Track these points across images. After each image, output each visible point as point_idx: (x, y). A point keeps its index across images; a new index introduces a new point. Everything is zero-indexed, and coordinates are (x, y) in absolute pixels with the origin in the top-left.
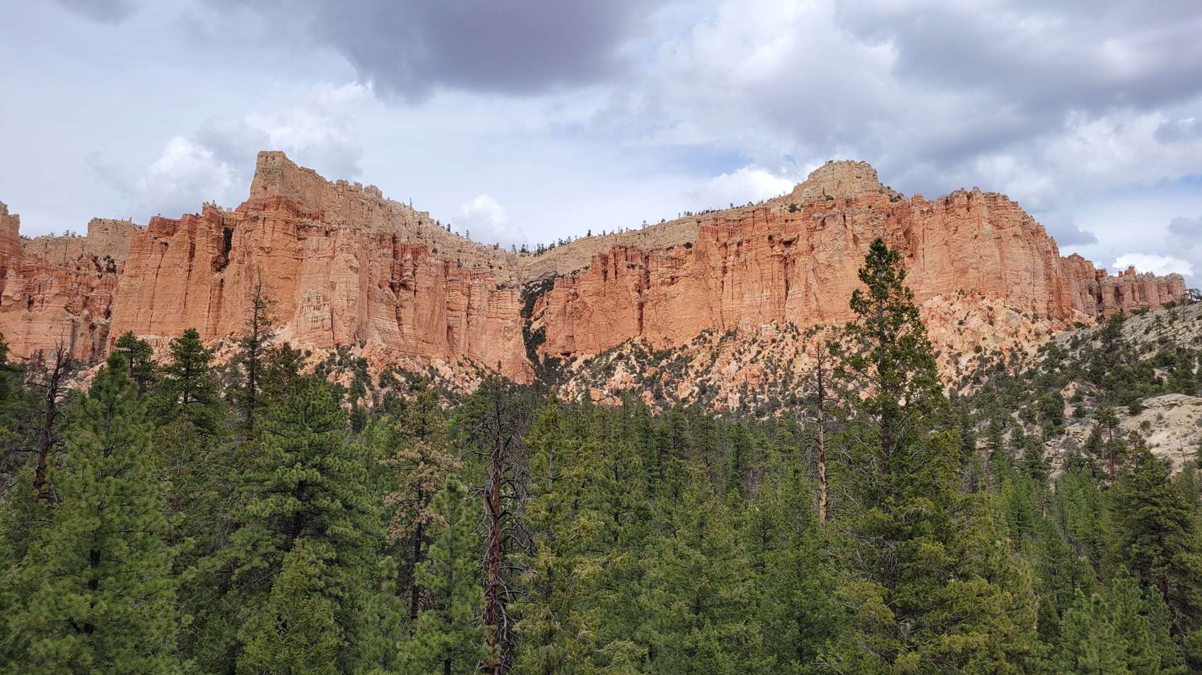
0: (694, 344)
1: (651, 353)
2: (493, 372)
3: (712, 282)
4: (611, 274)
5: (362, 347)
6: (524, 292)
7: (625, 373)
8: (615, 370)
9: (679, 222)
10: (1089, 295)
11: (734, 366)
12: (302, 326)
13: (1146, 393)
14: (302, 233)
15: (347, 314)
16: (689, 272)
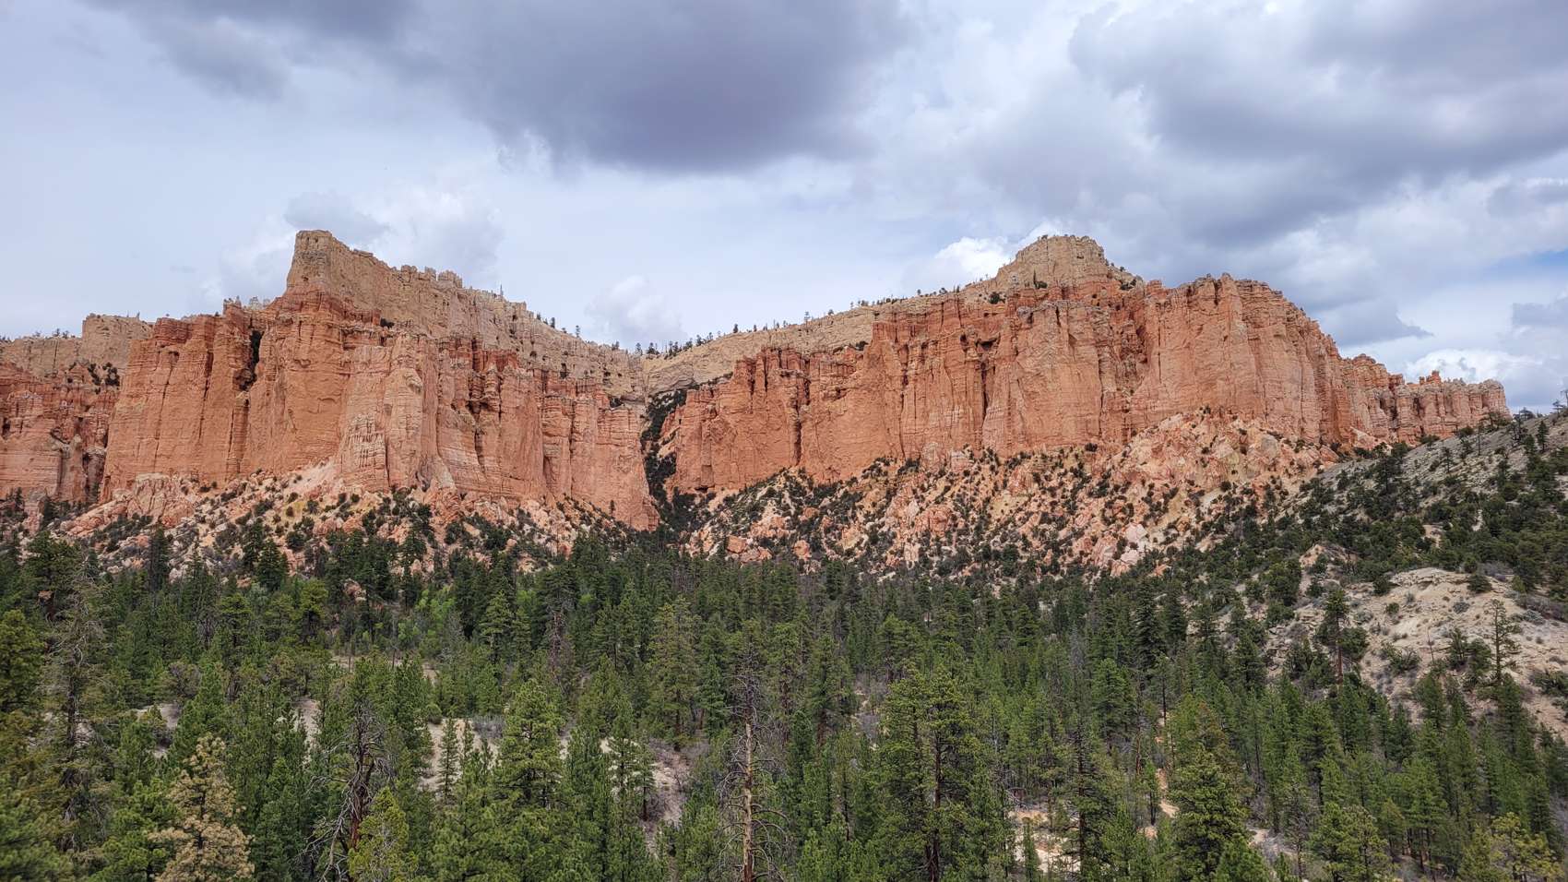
0: (865, 477)
1: (811, 488)
2: (604, 516)
3: (888, 396)
4: (760, 385)
5: (425, 490)
6: (651, 407)
7: (777, 515)
8: (763, 510)
9: (851, 314)
10: (1379, 410)
11: (913, 507)
12: (348, 463)
13: (1401, 566)
14: (350, 340)
15: (406, 447)
16: (860, 382)
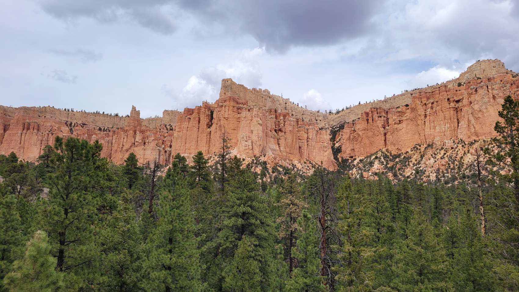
0: (412, 151)
1: (391, 156)
2: (319, 166)
3: (419, 122)
4: (370, 121)
5: (264, 157)
6: (331, 131)
7: (379, 165)
8: (374, 163)
9: (402, 95)
11: (432, 160)
12: (241, 149)
14: (240, 111)
15: (258, 143)
16: (408, 117)
